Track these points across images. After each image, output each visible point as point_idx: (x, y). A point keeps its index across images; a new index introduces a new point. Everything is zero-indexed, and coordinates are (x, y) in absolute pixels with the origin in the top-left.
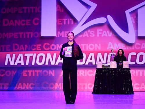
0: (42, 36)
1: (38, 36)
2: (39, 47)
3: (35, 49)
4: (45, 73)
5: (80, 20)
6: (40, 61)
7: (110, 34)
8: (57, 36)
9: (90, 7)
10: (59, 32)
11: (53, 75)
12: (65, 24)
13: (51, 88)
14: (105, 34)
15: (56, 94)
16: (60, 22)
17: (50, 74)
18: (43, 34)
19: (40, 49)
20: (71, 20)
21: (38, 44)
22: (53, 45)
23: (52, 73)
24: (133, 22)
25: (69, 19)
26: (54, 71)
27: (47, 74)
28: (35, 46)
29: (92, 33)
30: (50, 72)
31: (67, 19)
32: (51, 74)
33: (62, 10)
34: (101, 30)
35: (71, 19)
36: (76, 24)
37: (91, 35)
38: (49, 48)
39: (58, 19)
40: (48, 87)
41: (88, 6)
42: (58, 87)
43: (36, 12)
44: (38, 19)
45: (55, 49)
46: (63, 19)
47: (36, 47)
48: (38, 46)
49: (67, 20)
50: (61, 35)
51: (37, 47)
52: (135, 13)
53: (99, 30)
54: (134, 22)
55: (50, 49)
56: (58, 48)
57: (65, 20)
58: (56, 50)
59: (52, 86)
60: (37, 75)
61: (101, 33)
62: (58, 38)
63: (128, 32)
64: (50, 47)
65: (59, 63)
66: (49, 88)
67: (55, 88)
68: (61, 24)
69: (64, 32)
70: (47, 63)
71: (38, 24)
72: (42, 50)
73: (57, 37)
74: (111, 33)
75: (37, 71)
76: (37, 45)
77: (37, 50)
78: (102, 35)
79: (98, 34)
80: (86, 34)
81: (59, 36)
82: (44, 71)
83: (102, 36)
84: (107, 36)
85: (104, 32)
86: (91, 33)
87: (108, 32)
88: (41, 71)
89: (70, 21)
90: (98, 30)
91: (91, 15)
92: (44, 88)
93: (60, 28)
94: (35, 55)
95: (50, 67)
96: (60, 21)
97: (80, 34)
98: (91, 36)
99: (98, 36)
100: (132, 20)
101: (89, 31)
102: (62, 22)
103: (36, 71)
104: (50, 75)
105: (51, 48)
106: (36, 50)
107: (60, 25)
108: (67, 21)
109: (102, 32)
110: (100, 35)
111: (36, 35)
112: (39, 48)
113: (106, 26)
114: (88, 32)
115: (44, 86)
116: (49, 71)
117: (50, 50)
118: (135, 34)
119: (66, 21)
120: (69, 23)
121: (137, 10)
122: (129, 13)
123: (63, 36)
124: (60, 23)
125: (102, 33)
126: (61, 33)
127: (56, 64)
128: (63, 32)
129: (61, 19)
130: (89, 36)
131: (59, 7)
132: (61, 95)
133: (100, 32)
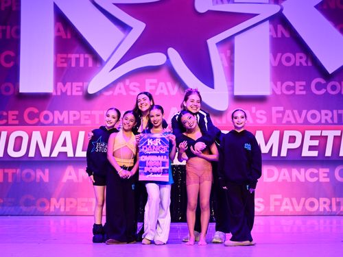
0: (20, 91)
1: (11, 92)
2: (15, 117)
3: (5, 121)
4: (28, 175)
5: (107, 58)
6: (17, 148)
7: (174, 89)
8: (56, 92)
9: (131, 28)
10: (60, 84)
11: (46, 179)
12: (73, 65)
13: (40, 209)
14: (162, 89)
15: (52, 223)
16: (63, 60)
17: (38, 176)
18: (24, 88)
19: (17, 122)
20: (88, 58)
21: (12, 109)
22: (45, 112)
23: (43, 175)
24: (223, 65)
25: (82, 56)
26: (47, 171)
27: (33, 179)
28: (5, 114)
29: (135, 86)
30: (39, 173)
31: (77, 56)
32: (41, 177)
33: (67, 35)
34: (154, 81)
35: (87, 56)
36: (98, 66)
37: (131, 90)
38: (36, 120)
39: (59, 55)
40: (35, 207)
41: (125, 28)
42: (57, 207)
43: (8, 37)
44: (12, 54)
45: (50, 120)
46: (69, 56)
47: (7, 118)
48: (12, 114)
49: (79, 58)
50: (64, 91)
51: (11, 117)
54: (226, 65)
55: (39, 121)
56: (58, 119)
57: (73, 56)
58: (52, 123)
59: (43, 205)
60: (10, 180)
61: (153, 87)
62: (57, 96)
63: (212, 86)
64: (38, 118)
65: (59, 153)
66: (36, 209)
67: (49, 209)
68: (65, 65)
69: (72, 85)
70: (32, 154)
71: (11, 64)
72: (22, 123)
73: (54, 94)
74: (176, 88)
75: (10, 172)
76: (9, 112)
77: (9, 123)
78: (155, 90)
80: (120, 89)
81: (59, 93)
82: (25, 171)
84: (166, 93)
85: (162, 84)
87: (169, 84)
88: (18, 171)
89: (86, 60)
90: (148, 81)
91: (132, 46)
92: (24, 209)
93: (62, 74)
94: (4, 134)
95: (39, 162)
96: (62, 58)
97: (107, 88)
98: (132, 93)
100: (222, 60)
101: (127, 82)
102: (68, 60)
103: (6, 171)
104: (38, 181)
105: (42, 120)
106: (7, 124)
107: (63, 68)
108: (78, 60)
109: (156, 85)
111: (7, 89)
112: (13, 120)
113: (164, 73)
114: (125, 86)
115: (25, 206)
116: (37, 170)
117: (39, 123)
118: (229, 91)
119: (76, 59)
120: (82, 64)
121: (232, 37)
122: (217, 44)
123: (69, 93)
124: (62, 63)
125: (156, 88)
126: (64, 85)
127: (52, 156)
128: (69, 84)
129: (65, 56)
131: (62, 29)
132: (62, 224)
133: (151, 84)
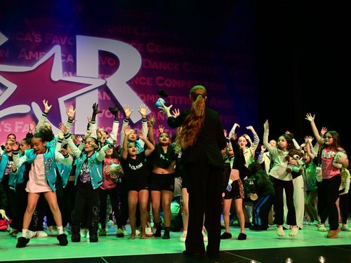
52: (72, 102)
53: (18, 123)
79: (17, 128)
83: (23, 131)
86: (5, 126)
99: (17, 131)
110: (19, 129)
130: (3, 131)
